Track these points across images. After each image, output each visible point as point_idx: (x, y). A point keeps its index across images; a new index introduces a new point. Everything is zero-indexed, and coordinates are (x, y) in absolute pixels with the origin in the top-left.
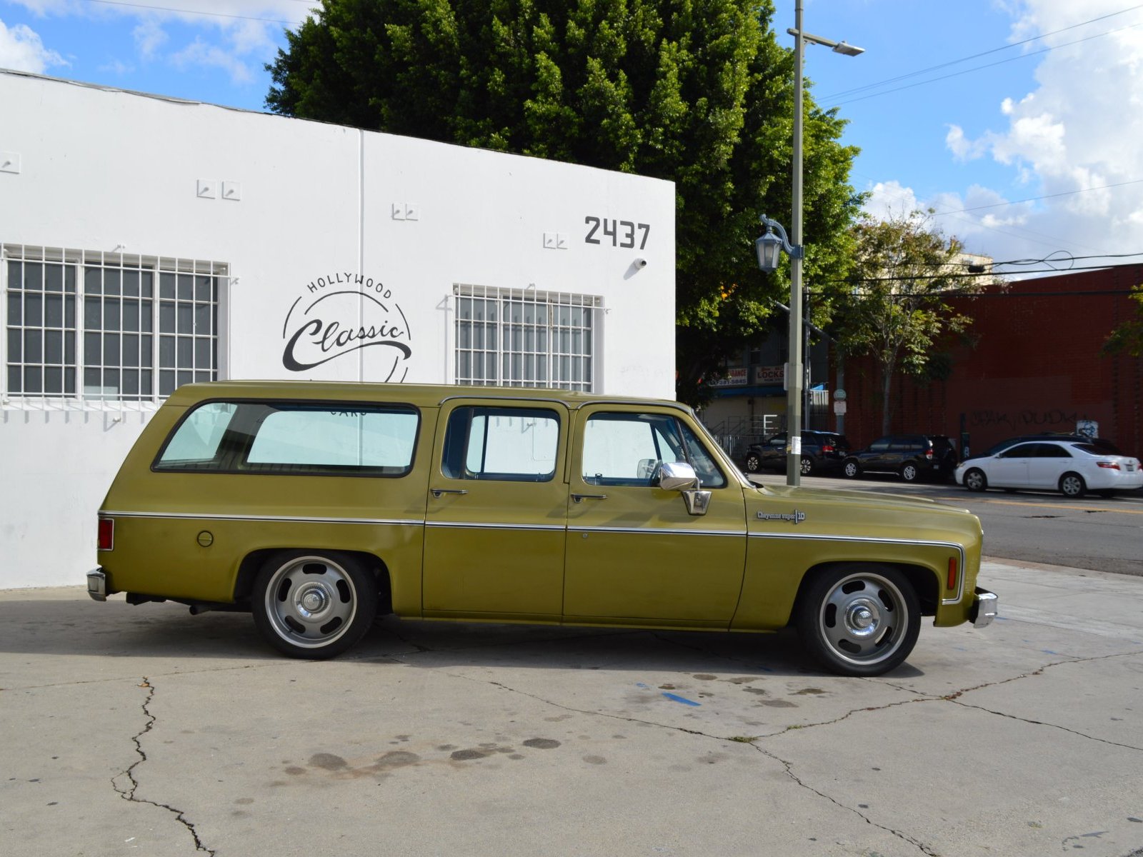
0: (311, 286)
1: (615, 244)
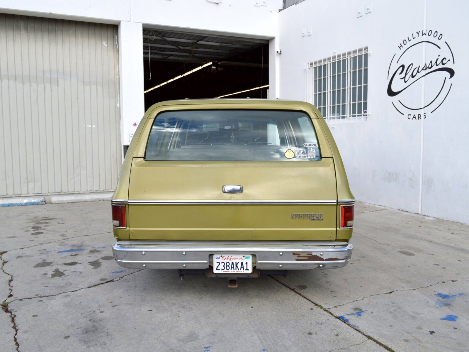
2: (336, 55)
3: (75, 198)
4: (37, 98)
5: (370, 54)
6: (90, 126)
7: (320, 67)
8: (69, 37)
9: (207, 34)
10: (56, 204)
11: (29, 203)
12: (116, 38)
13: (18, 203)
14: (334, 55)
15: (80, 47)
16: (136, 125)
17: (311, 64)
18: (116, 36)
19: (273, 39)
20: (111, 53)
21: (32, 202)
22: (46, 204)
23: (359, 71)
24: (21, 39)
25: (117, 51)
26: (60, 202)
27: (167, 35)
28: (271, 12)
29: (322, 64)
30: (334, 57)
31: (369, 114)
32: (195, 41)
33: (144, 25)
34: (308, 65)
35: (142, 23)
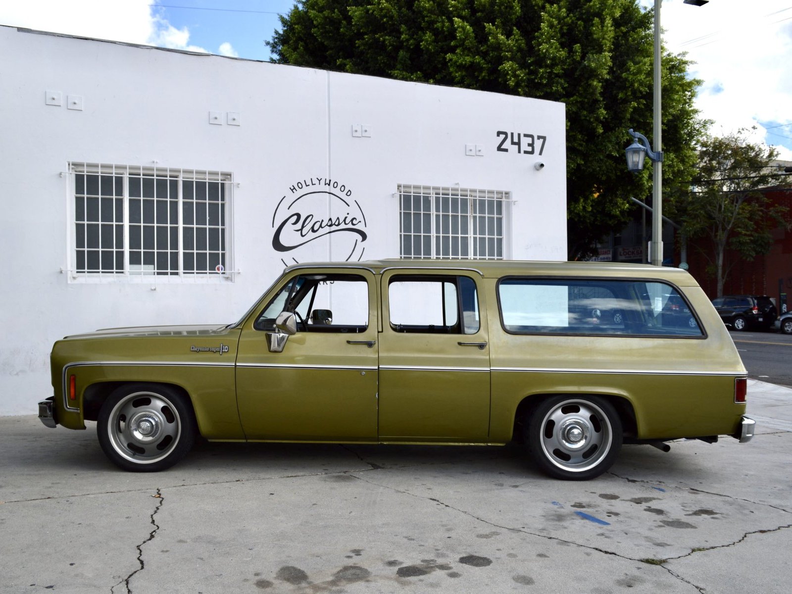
0: (292, 188)
1: (519, 152)
7: (93, 177)
31: (240, 271)
34: (67, 164)
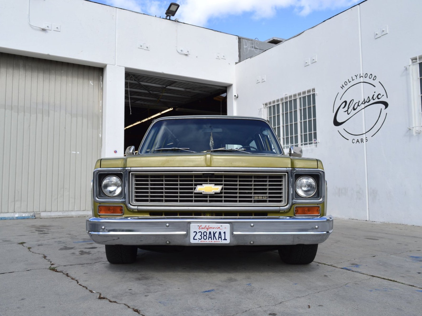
2: (288, 96)
3: (63, 213)
4: (29, 126)
5: (317, 94)
6: (75, 152)
7: (274, 106)
8: (61, 76)
9: (177, 80)
10: (45, 218)
11: (20, 217)
12: (101, 79)
13: (10, 217)
14: (286, 96)
15: (70, 85)
16: (117, 152)
17: (266, 104)
18: (101, 77)
19: (230, 85)
20: (96, 90)
21: (23, 217)
22: (35, 218)
23: (308, 108)
24: (19, 75)
25: (102, 89)
26: (48, 217)
27: (141, 80)
28: (229, 64)
29: (276, 103)
30: (286, 98)
31: (319, 141)
32: (165, 86)
33: (126, 69)
34: (262, 105)
35: (125, 67)
